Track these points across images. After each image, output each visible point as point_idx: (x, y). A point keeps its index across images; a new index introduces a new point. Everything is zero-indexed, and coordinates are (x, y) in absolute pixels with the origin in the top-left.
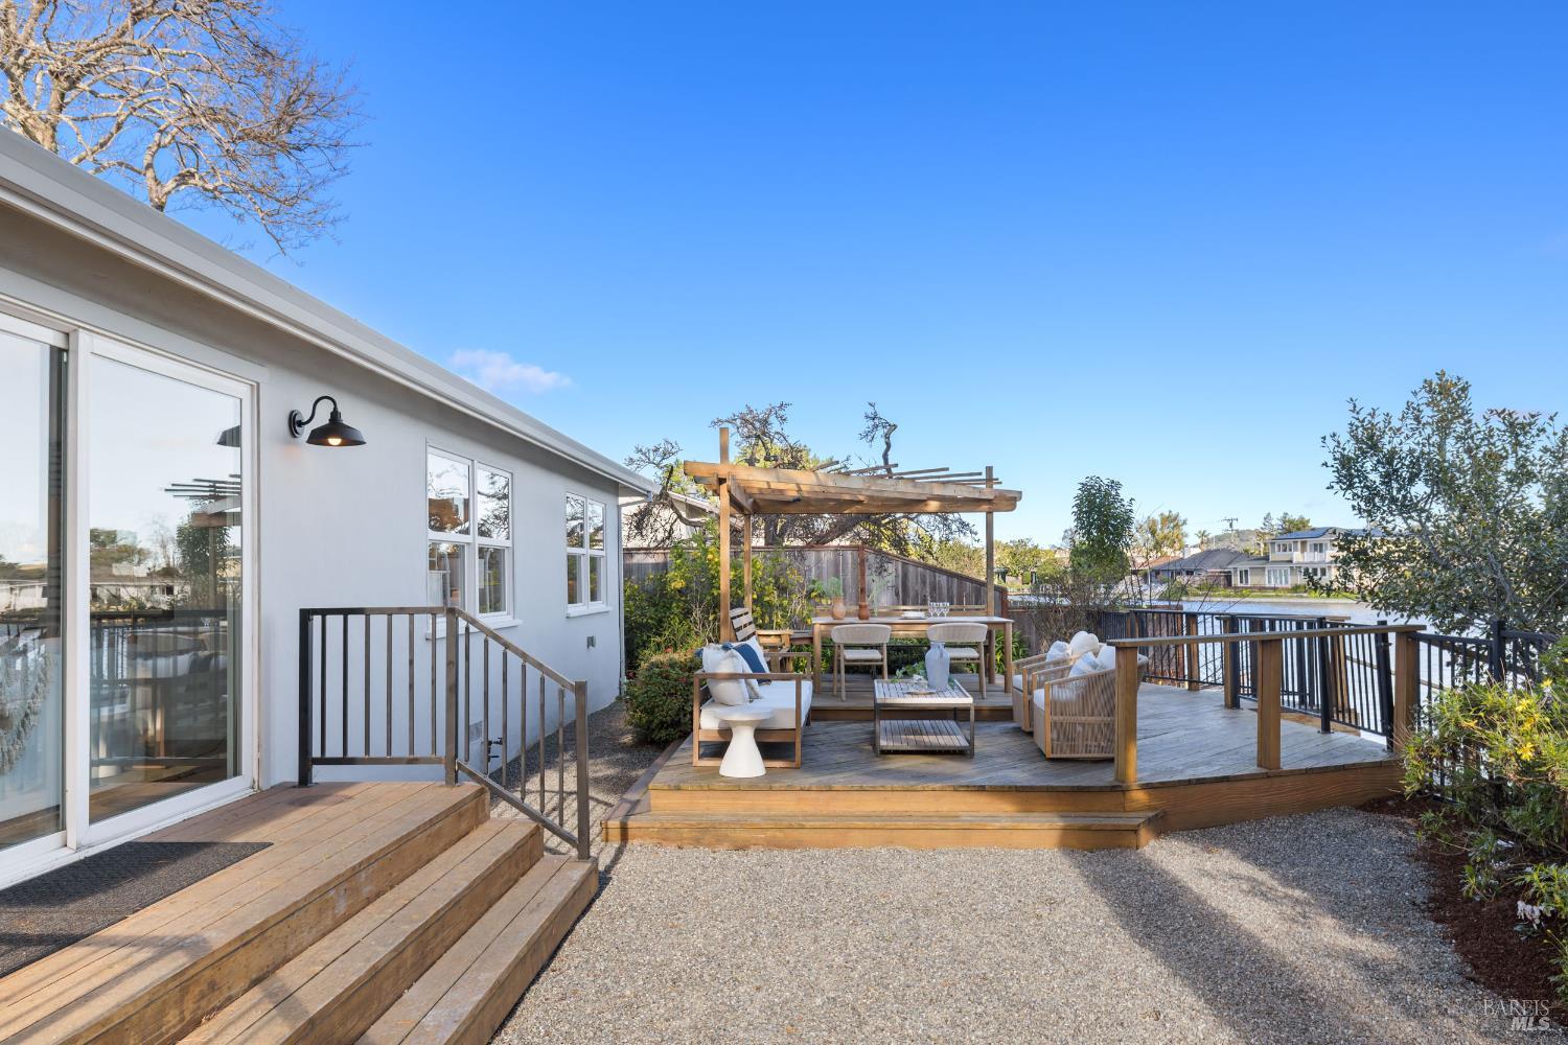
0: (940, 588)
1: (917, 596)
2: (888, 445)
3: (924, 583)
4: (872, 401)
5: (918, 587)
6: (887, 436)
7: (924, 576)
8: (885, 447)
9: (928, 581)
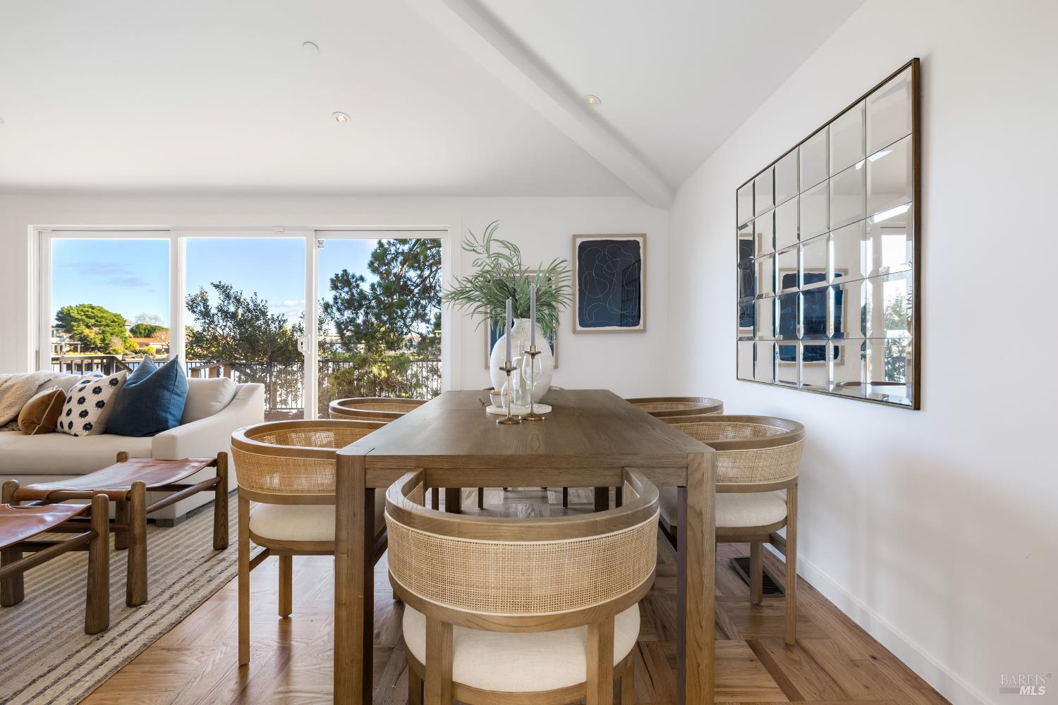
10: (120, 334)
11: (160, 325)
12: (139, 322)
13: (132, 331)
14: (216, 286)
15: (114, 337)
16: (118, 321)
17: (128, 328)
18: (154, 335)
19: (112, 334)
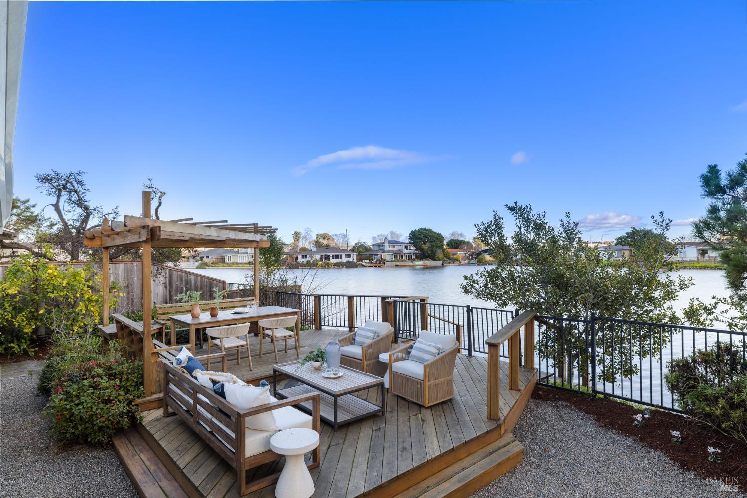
0: (191, 282)
1: (177, 287)
2: (160, 204)
3: (182, 280)
4: (151, 178)
5: (178, 283)
6: (160, 199)
7: (182, 277)
8: (158, 204)
9: (184, 280)
10: (441, 247)
11: (464, 239)
12: (452, 238)
13: (448, 244)
14: (512, 209)
15: (438, 249)
16: (439, 237)
17: (445, 242)
18: (461, 246)
19: (437, 247)
